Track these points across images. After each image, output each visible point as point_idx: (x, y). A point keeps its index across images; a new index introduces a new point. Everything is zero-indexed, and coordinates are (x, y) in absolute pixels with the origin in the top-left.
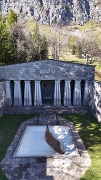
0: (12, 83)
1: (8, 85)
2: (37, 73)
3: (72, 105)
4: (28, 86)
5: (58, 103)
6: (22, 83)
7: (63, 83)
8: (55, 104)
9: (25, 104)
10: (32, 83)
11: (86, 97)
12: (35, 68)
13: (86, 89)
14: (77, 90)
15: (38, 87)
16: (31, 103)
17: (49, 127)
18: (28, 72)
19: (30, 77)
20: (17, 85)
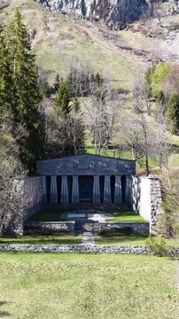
0: (48, 178)
1: (44, 181)
2: (75, 168)
3: (113, 202)
4: (64, 182)
5: (97, 200)
6: (59, 179)
7: (102, 179)
8: (94, 202)
9: (61, 201)
10: (70, 179)
11: (127, 190)
12: (73, 163)
13: (127, 184)
14: (118, 185)
15: (75, 182)
16: (68, 200)
18: (65, 167)
19: (67, 172)
20: (54, 180)
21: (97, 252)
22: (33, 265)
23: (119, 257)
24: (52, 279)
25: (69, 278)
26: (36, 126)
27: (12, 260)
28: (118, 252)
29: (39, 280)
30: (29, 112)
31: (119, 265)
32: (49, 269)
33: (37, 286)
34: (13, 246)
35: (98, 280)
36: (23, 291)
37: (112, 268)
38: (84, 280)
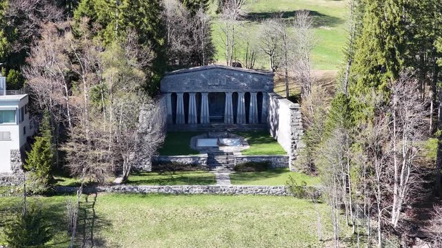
0: (174, 96)
1: (169, 99)
2: (205, 83)
3: (247, 122)
4: (192, 101)
5: (229, 120)
6: (186, 96)
7: (235, 96)
8: (225, 121)
9: (189, 121)
10: (199, 96)
11: (263, 113)
12: (202, 78)
13: (264, 102)
14: (253, 105)
15: (205, 101)
16: (196, 121)
17: (220, 139)
18: (193, 83)
19: (195, 88)
20: (180, 98)
21: (233, 194)
22: (168, 212)
23: (257, 199)
24: (188, 227)
25: (205, 226)
26: (161, 42)
27: (145, 205)
28: (256, 193)
29: (175, 229)
30: (153, 26)
31: (257, 210)
32: (184, 216)
33: (172, 236)
34: (142, 187)
35: (236, 228)
36: (159, 241)
37: (250, 214)
38: (221, 229)
